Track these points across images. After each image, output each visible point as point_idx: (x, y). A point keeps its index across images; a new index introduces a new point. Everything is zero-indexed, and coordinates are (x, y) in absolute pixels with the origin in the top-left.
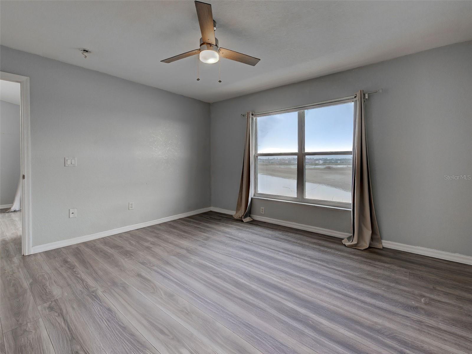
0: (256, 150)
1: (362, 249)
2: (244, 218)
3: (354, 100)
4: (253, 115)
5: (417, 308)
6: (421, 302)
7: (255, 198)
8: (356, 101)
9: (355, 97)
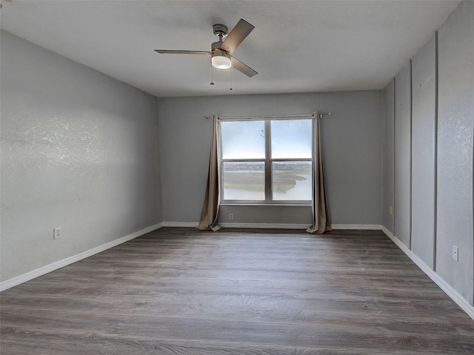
0: (222, 156)
1: (322, 233)
2: (213, 227)
3: (312, 117)
4: (219, 119)
5: (366, 257)
6: (366, 254)
7: (223, 205)
8: (314, 119)
9: (313, 116)
